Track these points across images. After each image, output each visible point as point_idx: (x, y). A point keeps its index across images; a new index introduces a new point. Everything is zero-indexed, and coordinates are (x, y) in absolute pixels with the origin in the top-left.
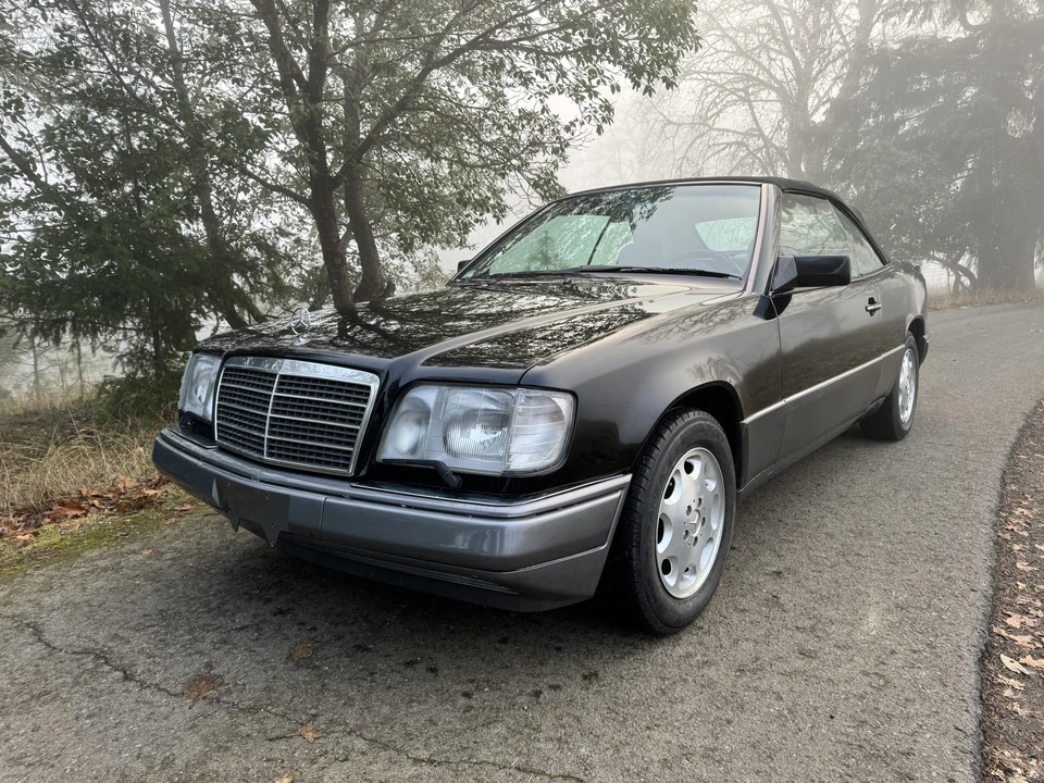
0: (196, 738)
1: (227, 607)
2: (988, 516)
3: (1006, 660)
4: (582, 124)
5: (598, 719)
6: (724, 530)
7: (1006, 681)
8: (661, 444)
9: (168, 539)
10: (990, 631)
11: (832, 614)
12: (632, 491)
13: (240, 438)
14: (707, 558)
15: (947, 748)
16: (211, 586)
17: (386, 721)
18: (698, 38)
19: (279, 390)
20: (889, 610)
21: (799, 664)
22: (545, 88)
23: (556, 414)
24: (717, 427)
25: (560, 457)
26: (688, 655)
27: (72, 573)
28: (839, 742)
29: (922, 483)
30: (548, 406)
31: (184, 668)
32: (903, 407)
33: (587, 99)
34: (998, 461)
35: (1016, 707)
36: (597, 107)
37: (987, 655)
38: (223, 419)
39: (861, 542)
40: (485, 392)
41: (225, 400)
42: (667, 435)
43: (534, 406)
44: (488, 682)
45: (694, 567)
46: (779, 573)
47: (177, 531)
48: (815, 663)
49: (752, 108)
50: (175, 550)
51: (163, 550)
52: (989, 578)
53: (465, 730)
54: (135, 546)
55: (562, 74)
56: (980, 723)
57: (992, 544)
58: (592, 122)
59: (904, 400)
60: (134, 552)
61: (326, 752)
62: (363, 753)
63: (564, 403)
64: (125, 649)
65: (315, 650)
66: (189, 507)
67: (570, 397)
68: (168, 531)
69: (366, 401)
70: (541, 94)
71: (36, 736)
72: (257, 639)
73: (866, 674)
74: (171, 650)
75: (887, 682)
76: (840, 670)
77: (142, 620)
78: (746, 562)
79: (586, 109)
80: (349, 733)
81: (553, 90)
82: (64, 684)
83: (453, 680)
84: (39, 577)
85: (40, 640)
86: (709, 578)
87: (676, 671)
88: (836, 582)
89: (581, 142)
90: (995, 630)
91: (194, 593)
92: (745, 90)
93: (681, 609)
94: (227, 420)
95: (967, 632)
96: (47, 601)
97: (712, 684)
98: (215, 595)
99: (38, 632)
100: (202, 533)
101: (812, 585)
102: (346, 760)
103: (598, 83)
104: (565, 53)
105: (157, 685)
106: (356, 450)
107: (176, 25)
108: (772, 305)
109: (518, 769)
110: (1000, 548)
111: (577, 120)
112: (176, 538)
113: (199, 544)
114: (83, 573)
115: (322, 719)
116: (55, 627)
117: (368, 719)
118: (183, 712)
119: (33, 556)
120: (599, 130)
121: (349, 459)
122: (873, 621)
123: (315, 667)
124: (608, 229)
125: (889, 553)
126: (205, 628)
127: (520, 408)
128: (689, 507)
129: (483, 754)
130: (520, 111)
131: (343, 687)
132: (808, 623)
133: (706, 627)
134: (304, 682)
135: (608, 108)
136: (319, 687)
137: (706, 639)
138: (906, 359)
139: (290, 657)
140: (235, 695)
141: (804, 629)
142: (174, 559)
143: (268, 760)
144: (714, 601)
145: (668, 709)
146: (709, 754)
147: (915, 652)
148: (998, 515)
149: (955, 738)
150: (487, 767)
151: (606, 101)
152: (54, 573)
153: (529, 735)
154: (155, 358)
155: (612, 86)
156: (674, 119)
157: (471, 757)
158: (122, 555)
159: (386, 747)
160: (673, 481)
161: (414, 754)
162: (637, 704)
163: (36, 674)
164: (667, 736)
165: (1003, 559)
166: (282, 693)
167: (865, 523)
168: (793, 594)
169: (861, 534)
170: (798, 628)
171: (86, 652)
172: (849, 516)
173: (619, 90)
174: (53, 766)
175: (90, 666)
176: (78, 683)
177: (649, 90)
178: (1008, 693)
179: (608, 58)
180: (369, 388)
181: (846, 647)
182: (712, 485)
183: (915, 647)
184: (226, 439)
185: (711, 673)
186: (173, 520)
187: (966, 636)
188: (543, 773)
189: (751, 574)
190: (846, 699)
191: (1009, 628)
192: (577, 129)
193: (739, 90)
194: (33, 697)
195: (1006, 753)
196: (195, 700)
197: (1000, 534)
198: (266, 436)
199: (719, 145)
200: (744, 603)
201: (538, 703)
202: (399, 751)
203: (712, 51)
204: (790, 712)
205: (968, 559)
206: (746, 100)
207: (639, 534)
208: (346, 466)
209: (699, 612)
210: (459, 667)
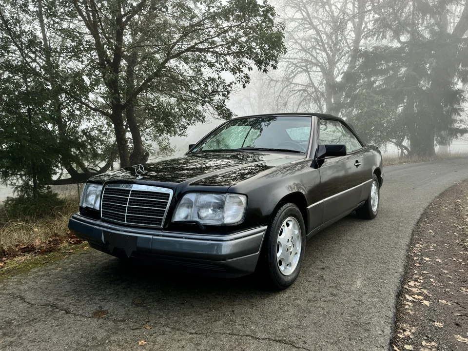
0: (103, 331)
1: (101, 287)
2: (405, 247)
3: (407, 296)
4: (235, 83)
5: (257, 318)
6: (301, 250)
7: (406, 303)
8: (278, 215)
9: (67, 264)
10: (402, 287)
11: (343, 281)
12: (268, 232)
13: (113, 216)
14: (295, 261)
15: (382, 322)
16: (92, 280)
17: (176, 322)
18: (285, 48)
19: (131, 196)
20: (365, 280)
21: (331, 298)
22: (219, 68)
23: (240, 203)
24: (298, 209)
25: (242, 218)
26: (289, 297)
27: (29, 277)
28: (345, 321)
29: (380, 235)
30: (237, 200)
31: (91, 309)
32: (373, 205)
33: (238, 73)
34: (412, 226)
35: (410, 311)
36: (243, 77)
37: (400, 294)
38: (104, 209)
39: (355, 257)
40: (214, 195)
41: (106, 201)
42: (280, 211)
43: (232, 200)
44: (214, 308)
45: (290, 264)
46: (323, 268)
47: (70, 260)
48: (337, 298)
49: (309, 74)
50: (72, 267)
51: (66, 268)
52: (403, 268)
53: (207, 324)
54: (53, 267)
55: (228, 63)
56: (395, 315)
57: (405, 257)
58: (241, 83)
59: (374, 202)
60: (53, 269)
61: (156, 332)
62: (170, 332)
63: (243, 199)
64: (63, 303)
65: (143, 301)
66: (72, 251)
67: (245, 197)
68: (66, 261)
69: (168, 200)
70: (217, 71)
71: (37, 333)
72: (117, 298)
73: (355, 300)
74: (83, 303)
75: (362, 303)
76: (346, 300)
77: (66, 293)
78: (311, 264)
79: (238, 77)
80: (163, 326)
81: (223, 70)
82: (41, 316)
83: (200, 308)
84: (15, 279)
85: (25, 302)
86: (296, 269)
87: (285, 302)
88: (345, 271)
89: (235, 91)
90: (404, 286)
91: (86, 283)
92: (306, 66)
93: (286, 279)
94: (107, 209)
95: (393, 286)
96: (22, 288)
97: (298, 305)
98: (95, 283)
99: (23, 299)
100: (82, 261)
101: (336, 272)
102: (164, 334)
103: (243, 66)
104: (228, 54)
105: (81, 315)
106: (164, 218)
107: (48, 34)
108: (317, 163)
109: (229, 334)
110: (409, 258)
111: (233, 82)
112: (71, 263)
113: (81, 265)
114: (33, 277)
115: (151, 322)
116: (29, 296)
117: (169, 322)
118: (95, 323)
119: (8, 271)
120: (244, 86)
121: (161, 222)
122: (358, 284)
123: (144, 306)
124: (251, 131)
125: (366, 260)
126: (94, 295)
127: (227, 200)
128: (288, 240)
129: (215, 330)
130: (209, 78)
131: (157, 312)
132: (334, 285)
133: (296, 287)
134: (141, 311)
135: (247, 77)
136: (147, 312)
137: (296, 291)
138: (373, 185)
139: (133, 303)
140: (114, 317)
141: (333, 287)
142: (72, 271)
143: (134, 336)
144: (298, 278)
145: (283, 314)
146: (298, 327)
147: (373, 293)
148: (409, 247)
149: (386, 319)
150: (218, 334)
151: (247, 74)
152: (20, 278)
153: (232, 324)
154: (34, 188)
155: (249, 68)
156: (274, 79)
157: (211, 331)
158: (49, 270)
159: (178, 330)
160: (282, 229)
161: (190, 331)
162: (271, 313)
163: (28, 313)
164: (283, 322)
165: (410, 263)
166: (133, 315)
167: (357, 250)
168: (329, 275)
169: (355, 254)
170: (330, 287)
171: (47, 305)
172: (351, 248)
173: (252, 70)
174: (48, 342)
175: (50, 309)
176: (47, 315)
177: (265, 71)
178: (407, 307)
179: (247, 57)
180: (169, 194)
181: (348, 292)
182: (297, 232)
183: (373, 292)
184: (106, 217)
185: (298, 302)
186: (67, 256)
187: (392, 287)
188: (239, 335)
189: (312, 269)
190: (348, 308)
191: (410, 286)
192: (233, 86)
193: (303, 66)
194: (30, 321)
195: (404, 325)
196: (99, 319)
197: (409, 253)
198: (126, 214)
199: (295, 91)
200: (310, 279)
201: (234, 314)
202: (184, 331)
203: (291, 49)
204: (327, 313)
205: (396, 262)
206: (306, 71)
207: (270, 248)
208: (160, 225)
209: (293, 281)
210: (202, 304)
